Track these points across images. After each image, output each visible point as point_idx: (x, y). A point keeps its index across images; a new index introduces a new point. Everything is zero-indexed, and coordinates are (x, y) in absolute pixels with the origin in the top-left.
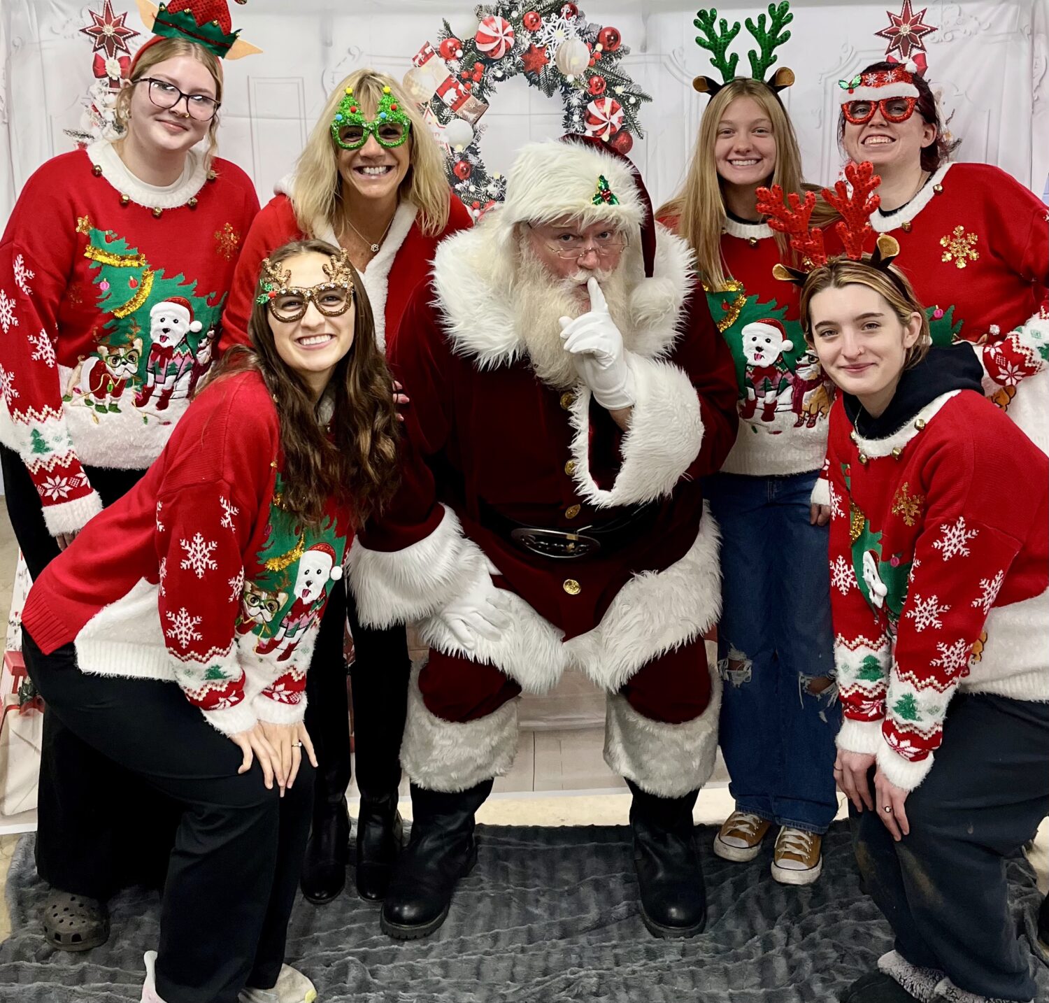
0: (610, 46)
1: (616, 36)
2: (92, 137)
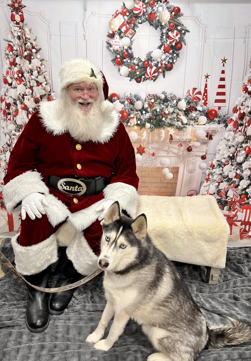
0: (177, 13)
1: (179, 9)
2: (12, 42)
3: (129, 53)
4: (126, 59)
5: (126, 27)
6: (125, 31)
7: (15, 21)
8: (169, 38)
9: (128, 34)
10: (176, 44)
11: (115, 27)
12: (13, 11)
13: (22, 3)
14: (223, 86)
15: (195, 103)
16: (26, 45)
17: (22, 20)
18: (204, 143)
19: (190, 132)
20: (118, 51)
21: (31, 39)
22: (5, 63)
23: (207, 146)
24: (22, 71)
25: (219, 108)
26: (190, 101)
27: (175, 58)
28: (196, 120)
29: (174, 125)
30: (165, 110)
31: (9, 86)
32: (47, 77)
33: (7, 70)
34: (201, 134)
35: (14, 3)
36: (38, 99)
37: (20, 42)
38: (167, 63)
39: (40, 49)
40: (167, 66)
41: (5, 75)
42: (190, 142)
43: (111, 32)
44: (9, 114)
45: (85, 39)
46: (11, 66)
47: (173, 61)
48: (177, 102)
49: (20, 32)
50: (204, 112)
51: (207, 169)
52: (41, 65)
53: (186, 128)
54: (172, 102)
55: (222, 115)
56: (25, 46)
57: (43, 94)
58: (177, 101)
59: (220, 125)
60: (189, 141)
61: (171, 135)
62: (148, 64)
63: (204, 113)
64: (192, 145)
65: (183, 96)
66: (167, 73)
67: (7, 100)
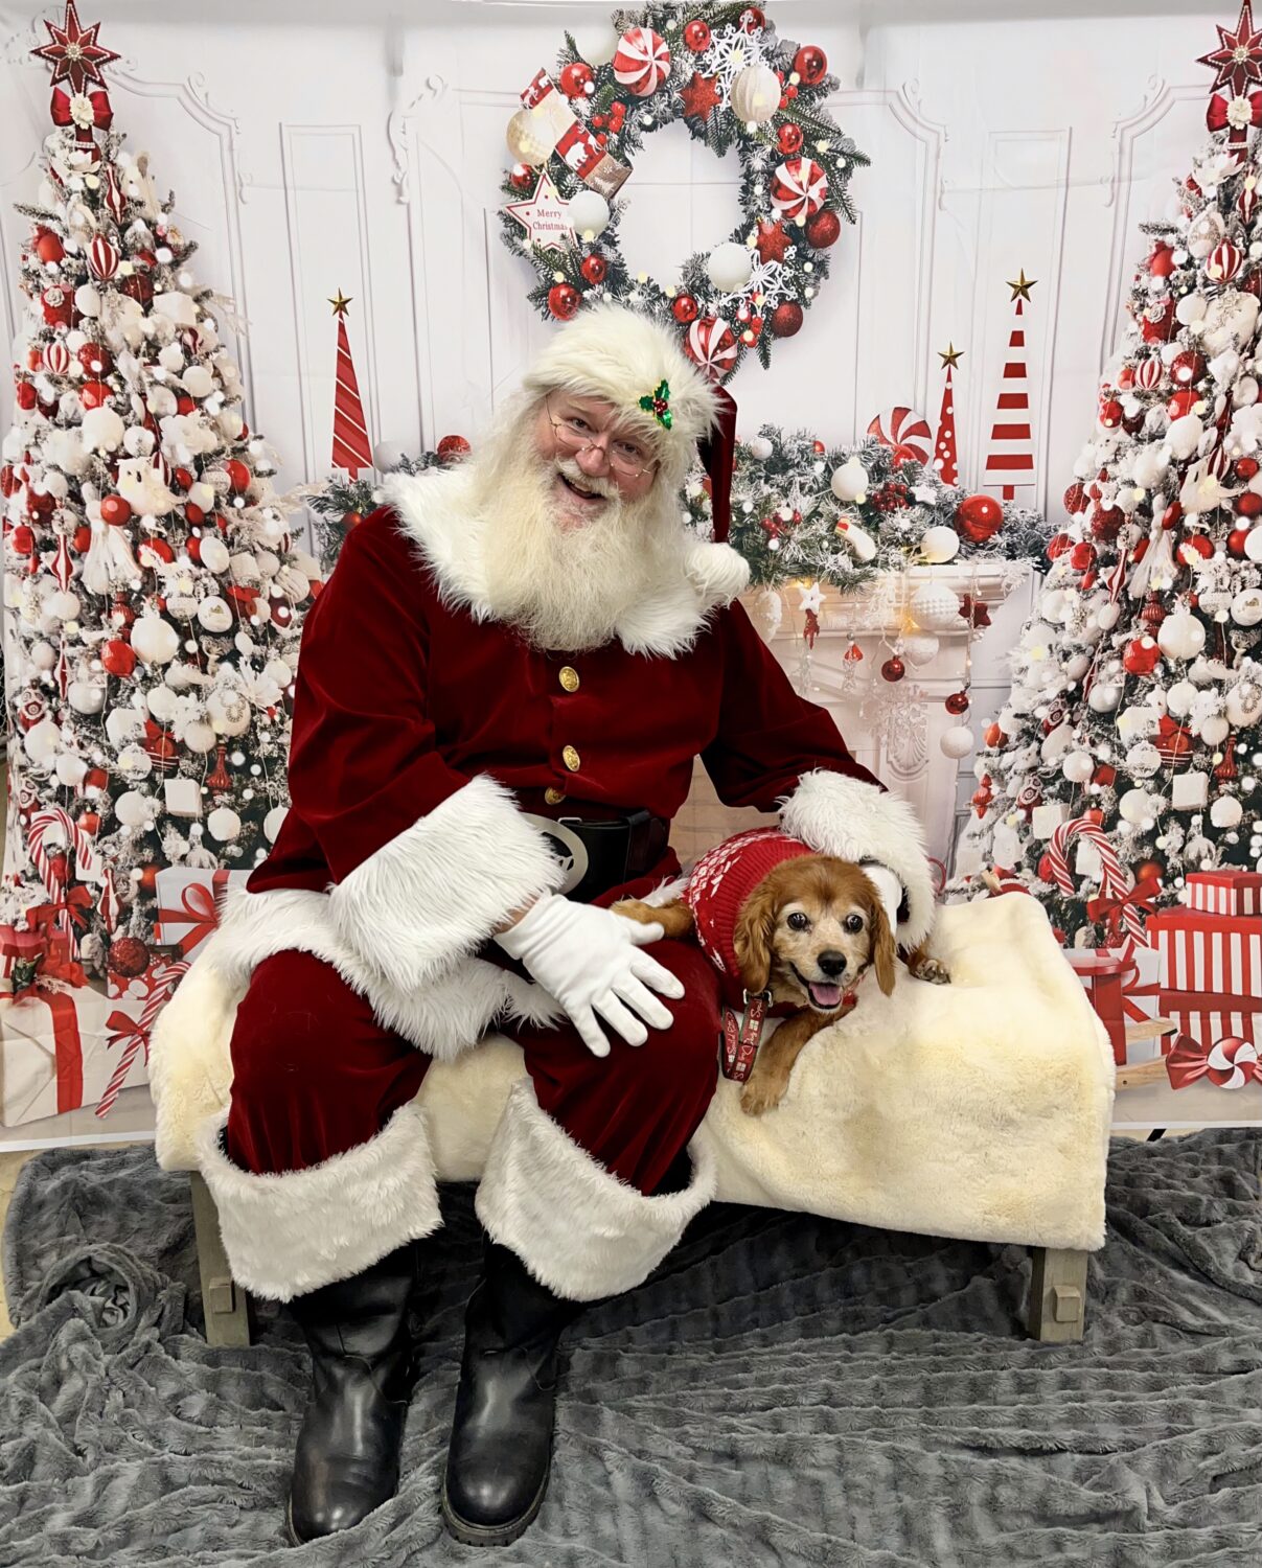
0: (811, 76)
1: (820, 59)
2: (58, 219)
3: (607, 262)
4: (592, 287)
5: (588, 148)
6: (584, 165)
7: (71, 122)
8: (779, 193)
9: (594, 178)
10: (809, 218)
11: (537, 149)
12: (61, 80)
13: (98, 43)
14: (1018, 401)
15: (906, 473)
16: (128, 233)
17: (104, 119)
18: (955, 641)
19: (893, 599)
20: (554, 251)
21: (147, 201)
22: (25, 315)
23: (969, 653)
24: (104, 347)
25: (1009, 492)
26: (886, 464)
27: (811, 281)
28: (911, 545)
29: (822, 569)
30: (779, 506)
31: (43, 418)
32: (229, 373)
33: (35, 343)
34: (937, 605)
35: (63, 42)
36: (183, 470)
37: (98, 219)
38: (774, 304)
39: (192, 247)
40: (774, 317)
41: (25, 368)
42: (892, 639)
43: (519, 172)
44: (50, 545)
45: (399, 202)
46: (53, 324)
47: (801, 294)
48: (828, 470)
49: (96, 174)
50: (946, 508)
51: (979, 754)
52: (201, 318)
53: (874, 579)
54: (808, 469)
55: (1024, 520)
56: (123, 236)
57: (210, 450)
58: (827, 466)
59: (1018, 561)
60: (889, 633)
61: (809, 611)
62: (692, 307)
63: (945, 515)
64: (902, 650)
65: (855, 443)
66: (777, 346)
67: (39, 483)
